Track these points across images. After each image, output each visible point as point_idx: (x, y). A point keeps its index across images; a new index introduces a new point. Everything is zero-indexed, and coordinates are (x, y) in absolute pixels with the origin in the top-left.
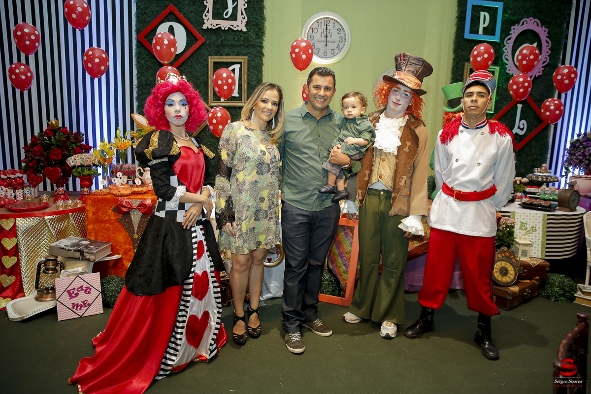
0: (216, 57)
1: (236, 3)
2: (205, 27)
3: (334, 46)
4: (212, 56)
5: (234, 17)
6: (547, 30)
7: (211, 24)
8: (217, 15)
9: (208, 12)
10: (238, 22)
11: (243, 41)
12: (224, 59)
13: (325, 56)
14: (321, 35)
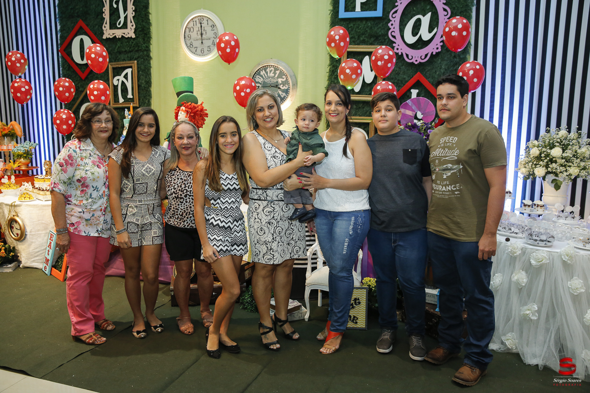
0: (114, 63)
1: (126, 13)
2: (104, 37)
3: (210, 43)
5: (125, 26)
7: (109, 34)
8: (113, 26)
9: (106, 23)
10: (128, 30)
11: (134, 46)
12: (119, 64)
13: (202, 54)
14: (197, 33)
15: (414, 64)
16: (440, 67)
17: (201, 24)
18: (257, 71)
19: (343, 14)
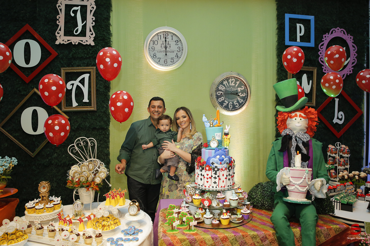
0: (67, 68)
1: (85, 22)
2: (57, 43)
3: (173, 55)
4: (65, 67)
5: (83, 33)
6: (352, 37)
7: (63, 40)
8: (69, 32)
9: (60, 30)
10: (87, 38)
11: (92, 53)
12: (74, 69)
13: (165, 64)
14: (161, 46)
18: (221, 81)
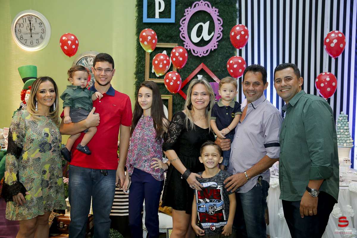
3: (38, 37)
13: (31, 45)
14: (27, 29)
15: (199, 57)
16: (217, 59)
17: (30, 21)
18: (79, 60)
19: (146, 20)
